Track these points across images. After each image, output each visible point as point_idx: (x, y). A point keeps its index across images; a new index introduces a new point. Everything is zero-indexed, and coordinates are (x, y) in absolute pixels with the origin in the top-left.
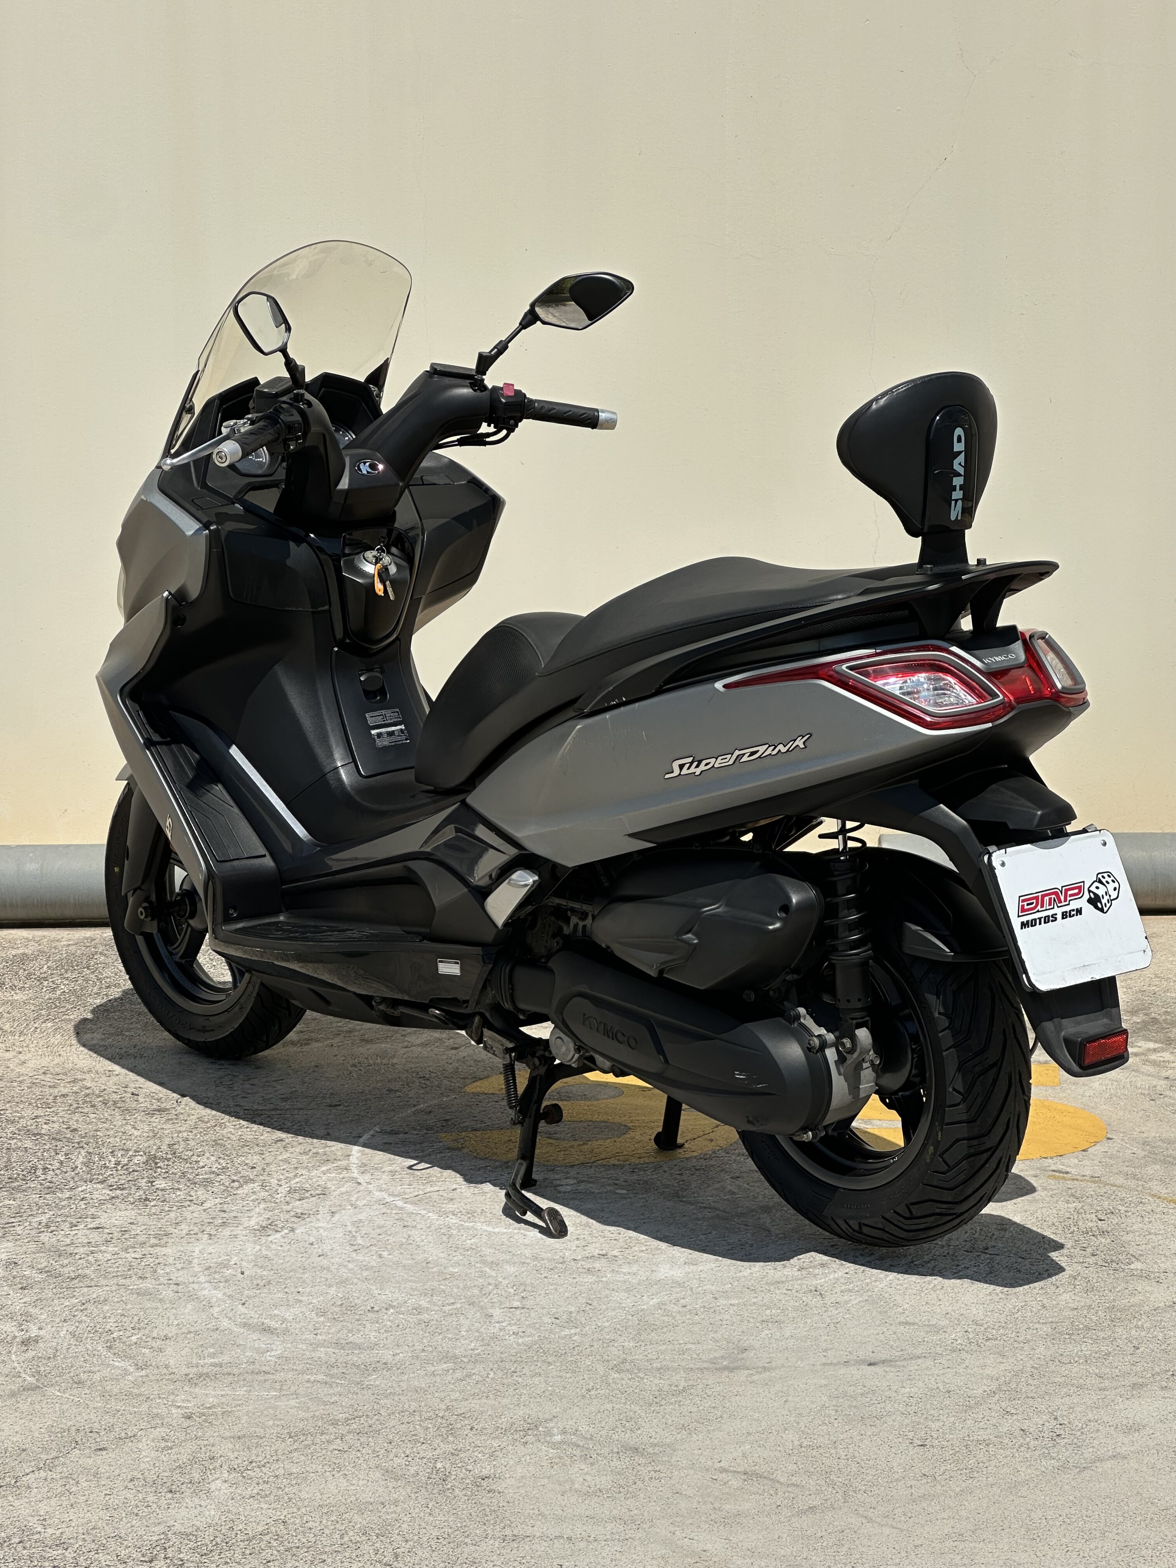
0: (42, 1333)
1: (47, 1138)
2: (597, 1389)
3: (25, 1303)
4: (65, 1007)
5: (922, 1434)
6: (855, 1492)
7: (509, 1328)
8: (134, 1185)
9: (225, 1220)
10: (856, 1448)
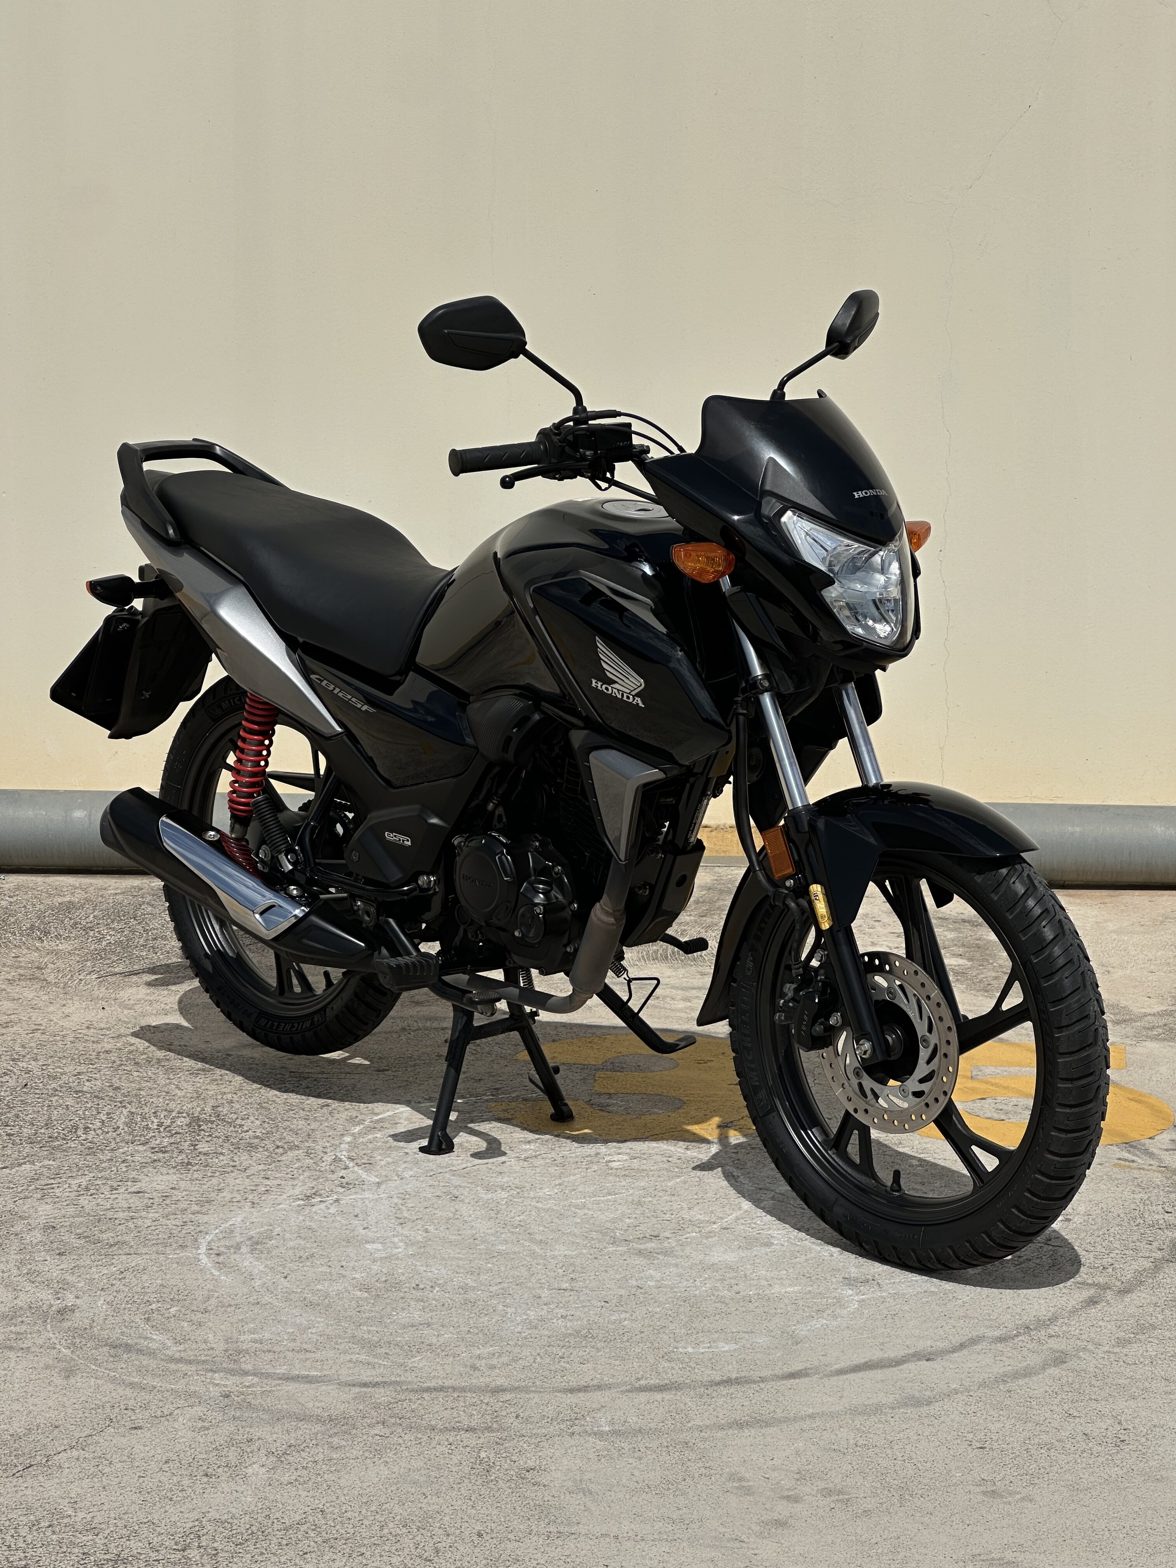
0: (78, 1302)
1: (89, 1095)
2: (646, 1379)
3: (62, 1269)
4: (109, 959)
5: (982, 1436)
6: (911, 1496)
7: (557, 1310)
8: (177, 1148)
9: (268, 1188)
10: (913, 1449)
